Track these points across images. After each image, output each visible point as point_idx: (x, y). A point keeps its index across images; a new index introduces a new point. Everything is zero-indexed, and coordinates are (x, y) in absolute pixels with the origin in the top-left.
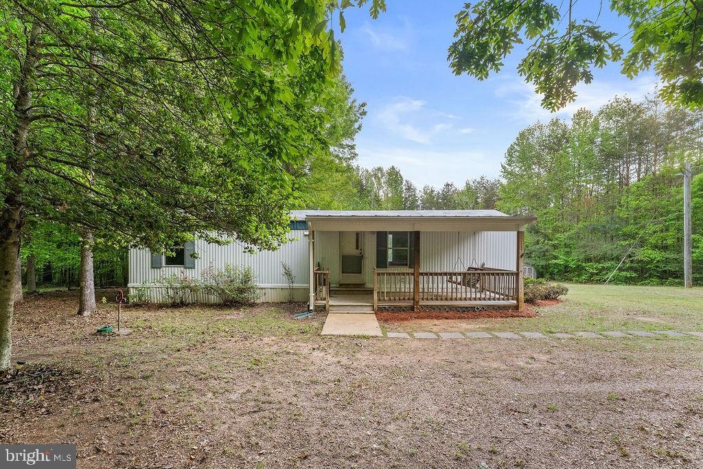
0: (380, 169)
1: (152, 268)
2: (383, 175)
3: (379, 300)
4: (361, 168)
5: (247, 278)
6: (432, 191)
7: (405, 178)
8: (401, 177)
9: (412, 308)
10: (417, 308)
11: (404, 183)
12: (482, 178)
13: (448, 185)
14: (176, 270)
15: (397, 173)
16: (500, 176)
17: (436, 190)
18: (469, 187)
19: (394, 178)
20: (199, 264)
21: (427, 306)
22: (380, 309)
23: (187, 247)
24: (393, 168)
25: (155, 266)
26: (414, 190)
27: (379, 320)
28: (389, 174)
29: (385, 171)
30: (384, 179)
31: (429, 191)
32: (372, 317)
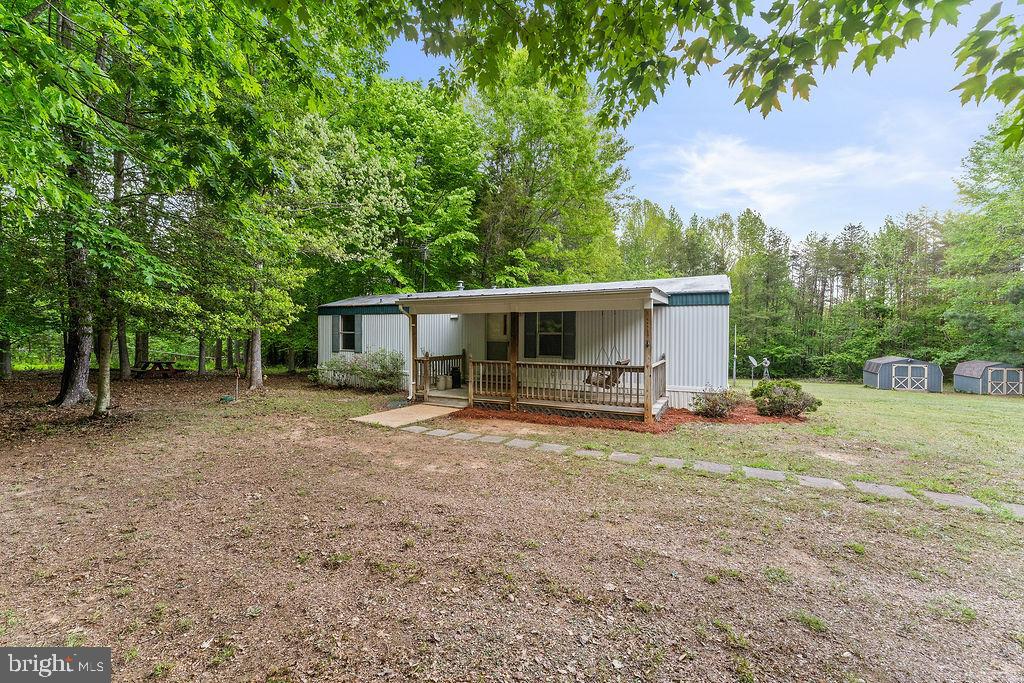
0: (726, 217)
1: (333, 351)
2: (732, 225)
3: (475, 394)
4: (699, 217)
6: (824, 240)
7: (768, 226)
8: (762, 224)
10: (514, 407)
11: (768, 231)
12: (923, 209)
13: (852, 227)
14: (349, 356)
15: (756, 219)
17: (831, 239)
18: (891, 229)
19: (751, 225)
20: (364, 349)
21: (526, 406)
22: (476, 405)
23: (357, 333)
24: (749, 211)
25: (335, 350)
26: (787, 242)
27: (451, 415)
28: (742, 222)
29: (734, 218)
30: (735, 231)
31: (817, 241)
32: (448, 411)
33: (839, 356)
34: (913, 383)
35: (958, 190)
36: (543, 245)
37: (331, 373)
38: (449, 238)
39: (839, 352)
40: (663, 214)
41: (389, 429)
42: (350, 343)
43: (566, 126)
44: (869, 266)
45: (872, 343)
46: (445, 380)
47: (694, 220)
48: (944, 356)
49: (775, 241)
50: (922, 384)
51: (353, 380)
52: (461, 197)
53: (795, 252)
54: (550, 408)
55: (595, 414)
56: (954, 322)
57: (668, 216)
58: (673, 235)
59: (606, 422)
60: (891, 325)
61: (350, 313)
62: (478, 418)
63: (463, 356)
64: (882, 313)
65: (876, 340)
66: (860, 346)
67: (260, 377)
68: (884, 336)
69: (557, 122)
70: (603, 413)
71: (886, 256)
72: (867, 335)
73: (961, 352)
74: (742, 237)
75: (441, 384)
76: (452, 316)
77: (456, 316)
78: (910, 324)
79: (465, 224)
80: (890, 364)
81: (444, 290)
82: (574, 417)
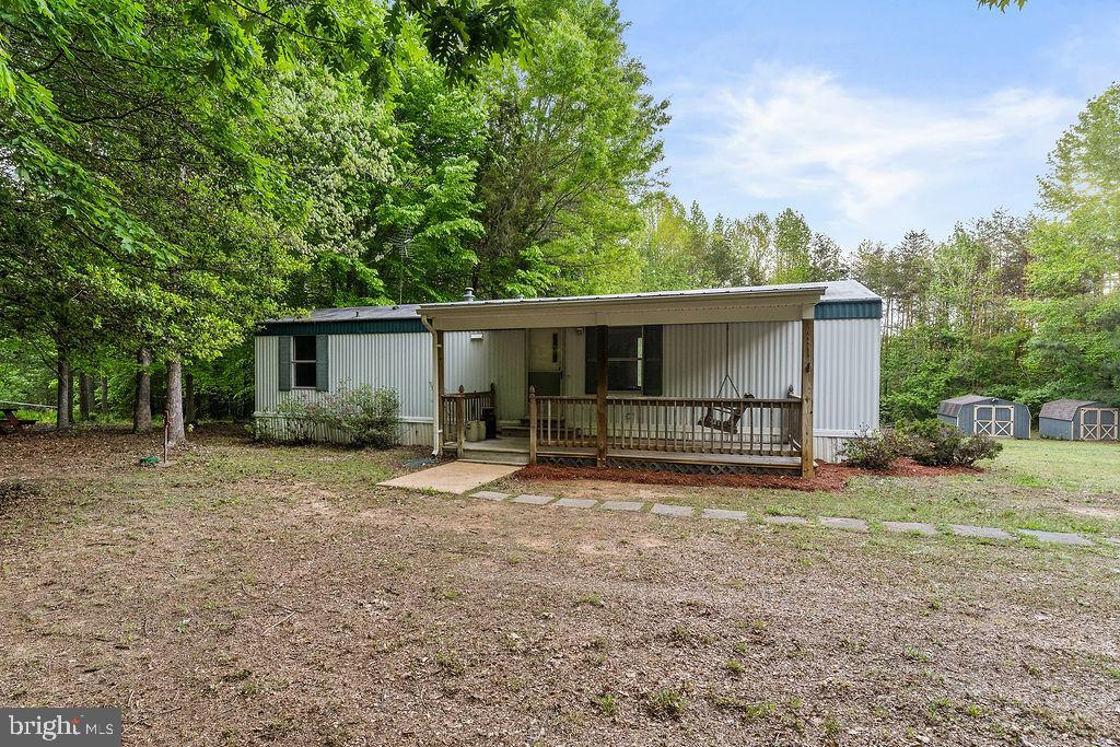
0: (761, 218)
1: (280, 390)
2: (768, 229)
3: (539, 445)
4: (724, 219)
5: (390, 405)
6: (879, 251)
7: (814, 231)
8: (806, 228)
9: (593, 462)
10: (602, 461)
11: (814, 239)
12: (998, 215)
13: (914, 236)
14: (310, 396)
15: (798, 223)
16: (1038, 205)
17: (887, 249)
18: (961, 238)
19: (792, 231)
20: (333, 385)
21: (621, 460)
22: (542, 460)
23: (319, 361)
24: (789, 212)
25: (284, 387)
26: (836, 252)
27: (517, 475)
28: (782, 225)
29: (772, 220)
30: (772, 237)
31: (871, 252)
32: (510, 471)
33: (901, 397)
34: (997, 428)
35: (1043, 192)
36: (565, 242)
37: (284, 423)
38: (446, 227)
39: (901, 392)
40: (683, 212)
41: (455, 496)
42: (308, 376)
43: (598, 78)
44: (935, 284)
45: (939, 380)
46: (478, 427)
47: (719, 222)
48: (1027, 394)
49: (822, 251)
50: (1008, 429)
51: (321, 431)
52: (460, 168)
53: (843, 265)
54: (659, 461)
55: (730, 469)
56: (1039, 352)
57: (689, 216)
58: (697, 241)
59: (747, 478)
60: (962, 357)
61: (306, 333)
62: (557, 478)
63: (492, 394)
64: (949, 342)
65: (944, 377)
66: (926, 384)
67: (181, 427)
68: (953, 371)
69: (588, 69)
70: (739, 466)
71: (955, 271)
72: (934, 371)
73: (1046, 391)
74: (781, 245)
75: (474, 432)
76: (473, 337)
77: (480, 336)
78: (984, 357)
79: (465, 207)
80: (971, 405)
81: (436, 301)
82: (700, 474)
